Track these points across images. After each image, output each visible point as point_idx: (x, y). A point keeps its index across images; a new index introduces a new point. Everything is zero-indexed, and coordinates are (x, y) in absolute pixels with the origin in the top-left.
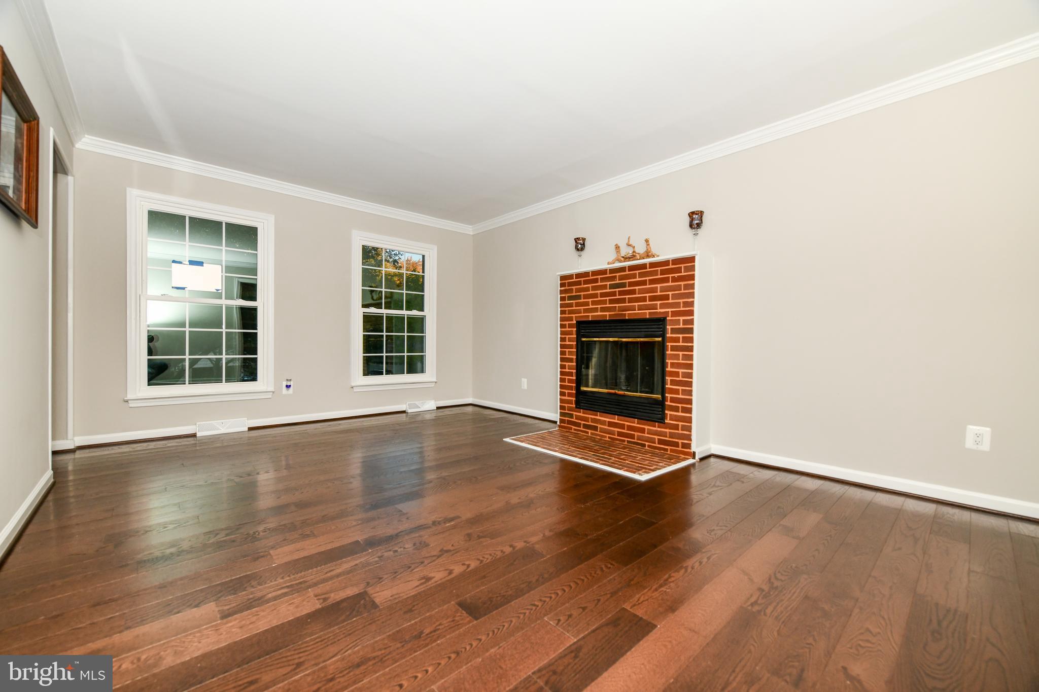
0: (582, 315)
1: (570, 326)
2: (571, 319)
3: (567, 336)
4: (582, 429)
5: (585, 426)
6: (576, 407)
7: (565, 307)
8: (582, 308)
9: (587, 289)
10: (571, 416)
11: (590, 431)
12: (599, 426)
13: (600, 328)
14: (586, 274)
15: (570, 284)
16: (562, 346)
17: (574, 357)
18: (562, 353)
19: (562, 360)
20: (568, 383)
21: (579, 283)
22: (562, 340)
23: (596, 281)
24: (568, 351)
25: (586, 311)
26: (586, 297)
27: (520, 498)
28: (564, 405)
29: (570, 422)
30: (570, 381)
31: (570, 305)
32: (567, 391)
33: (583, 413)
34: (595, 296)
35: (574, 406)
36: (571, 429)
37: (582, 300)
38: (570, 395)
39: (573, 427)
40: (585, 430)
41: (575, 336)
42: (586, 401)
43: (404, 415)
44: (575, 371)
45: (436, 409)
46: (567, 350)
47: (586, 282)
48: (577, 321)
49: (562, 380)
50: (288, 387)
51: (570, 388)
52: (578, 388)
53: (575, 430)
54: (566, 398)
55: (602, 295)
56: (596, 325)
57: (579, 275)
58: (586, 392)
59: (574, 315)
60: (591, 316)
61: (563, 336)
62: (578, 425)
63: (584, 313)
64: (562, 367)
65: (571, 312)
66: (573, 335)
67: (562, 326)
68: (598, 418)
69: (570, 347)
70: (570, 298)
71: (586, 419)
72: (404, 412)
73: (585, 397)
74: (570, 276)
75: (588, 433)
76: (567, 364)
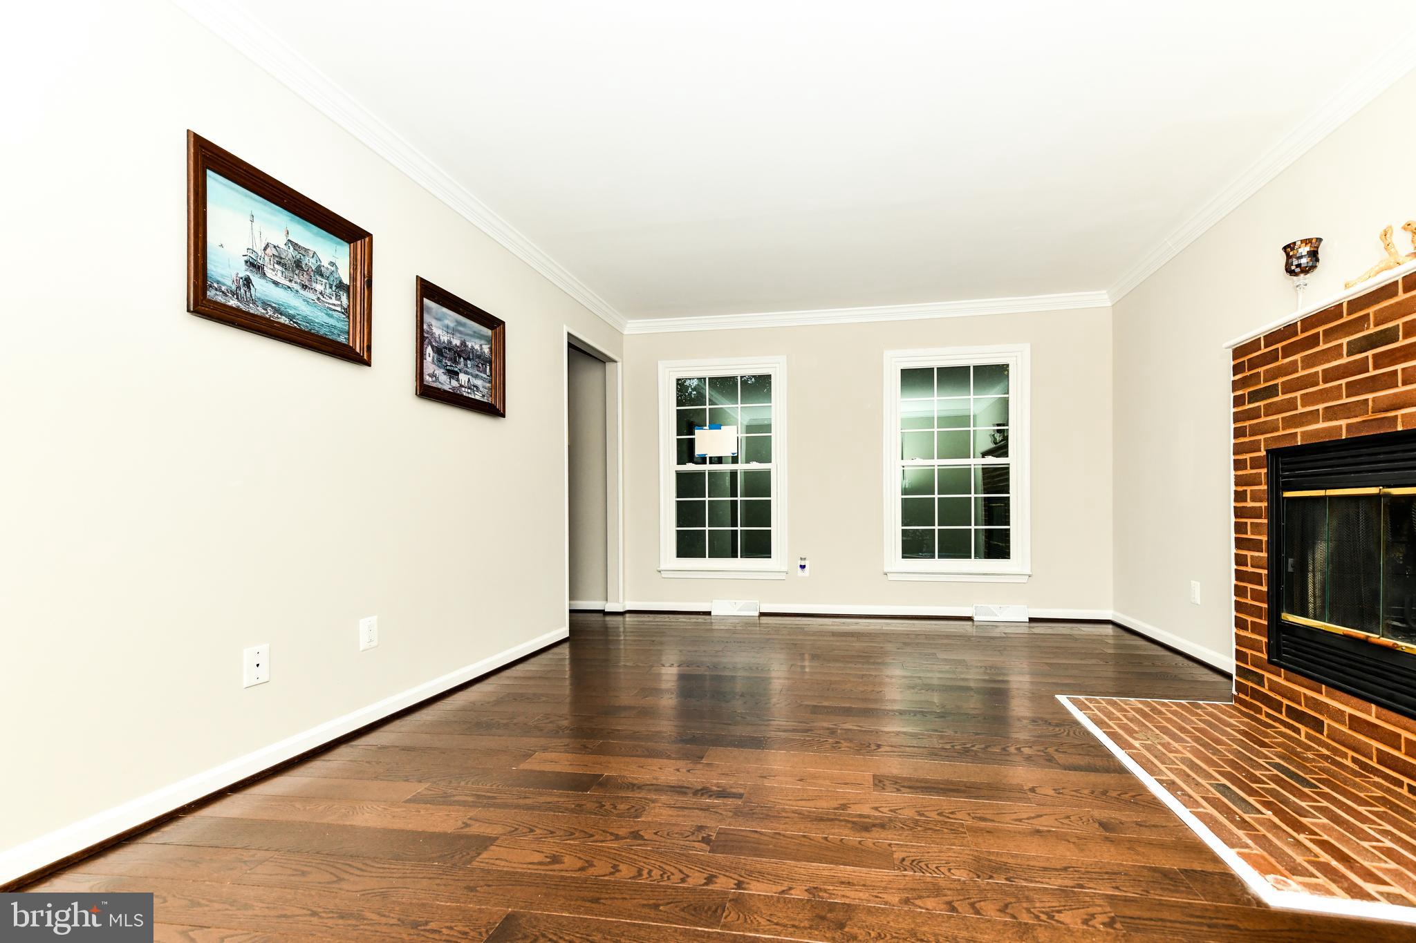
0: (1281, 433)
1: (1255, 463)
2: (1254, 447)
3: (1249, 489)
4: (1283, 717)
5: (1291, 712)
6: (1269, 661)
7: (1244, 420)
8: (1280, 416)
9: (1293, 368)
10: (1260, 680)
11: (1303, 729)
12: (1327, 721)
13: (1328, 463)
14: (1289, 330)
15: (1253, 364)
16: (1239, 512)
17: (1264, 538)
18: (1239, 528)
19: (1240, 543)
20: (1252, 599)
21: (1273, 356)
22: (1239, 496)
23: (1314, 341)
24: (1251, 523)
25: (1289, 422)
26: (1289, 388)
27: (876, 809)
28: (1244, 650)
29: (1256, 694)
30: (1256, 595)
31: (1254, 414)
32: (1249, 619)
33: (1287, 679)
34: (1311, 381)
35: (1265, 657)
36: (1259, 711)
37: (1281, 397)
38: (1256, 628)
39: (1265, 708)
40: (1291, 722)
41: (1266, 487)
42: (1296, 649)
43: (970, 623)
44: (1265, 572)
45: (1028, 621)
46: (1249, 521)
47: (1288, 351)
48: (1267, 451)
49: (1239, 591)
50: (803, 567)
51: (1256, 612)
52: (1274, 615)
53: (1268, 715)
54: (1248, 634)
55: (1329, 376)
56: (1319, 456)
57: (1272, 338)
58: (1294, 628)
59: (1261, 437)
60: (1301, 434)
61: (1240, 489)
62: (1277, 706)
63: (1284, 429)
64: (1240, 560)
65: (1255, 431)
66: (1261, 484)
67: (1238, 465)
68: (1323, 698)
69: (1255, 513)
70: (1254, 396)
71: (1294, 697)
72: (970, 619)
73: (1294, 639)
74: (1253, 345)
75: (1298, 731)
76: (1249, 554)
